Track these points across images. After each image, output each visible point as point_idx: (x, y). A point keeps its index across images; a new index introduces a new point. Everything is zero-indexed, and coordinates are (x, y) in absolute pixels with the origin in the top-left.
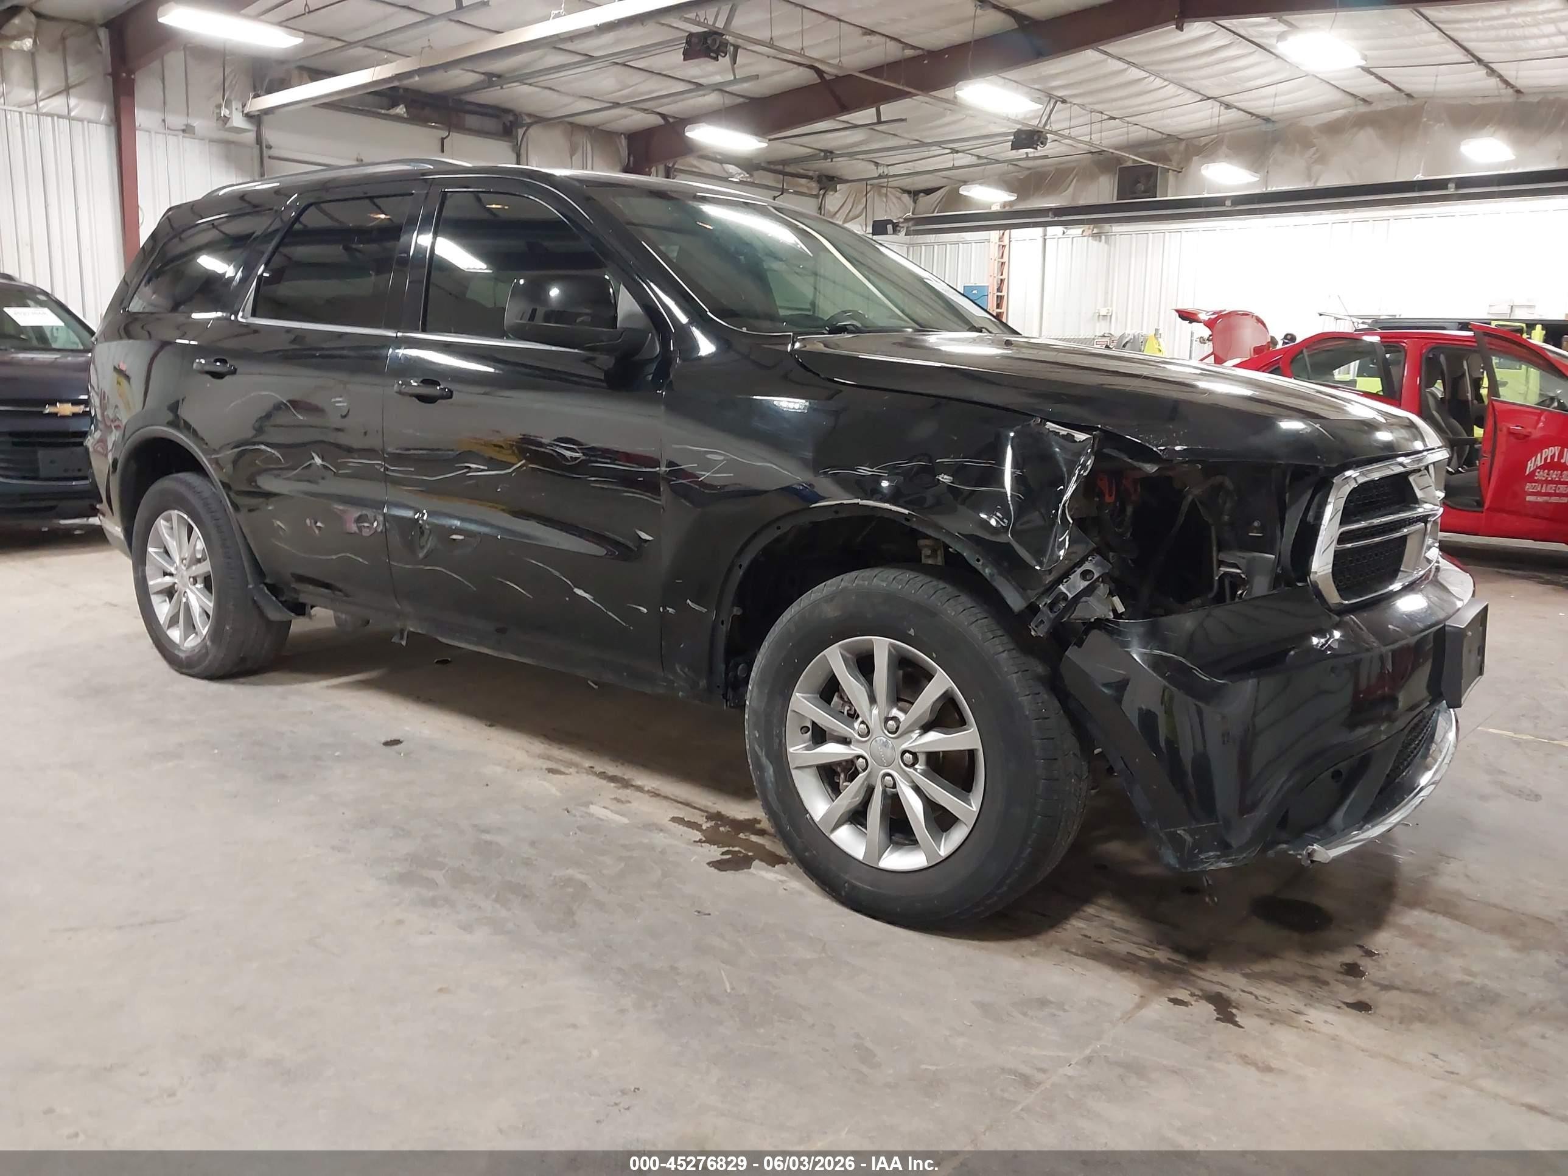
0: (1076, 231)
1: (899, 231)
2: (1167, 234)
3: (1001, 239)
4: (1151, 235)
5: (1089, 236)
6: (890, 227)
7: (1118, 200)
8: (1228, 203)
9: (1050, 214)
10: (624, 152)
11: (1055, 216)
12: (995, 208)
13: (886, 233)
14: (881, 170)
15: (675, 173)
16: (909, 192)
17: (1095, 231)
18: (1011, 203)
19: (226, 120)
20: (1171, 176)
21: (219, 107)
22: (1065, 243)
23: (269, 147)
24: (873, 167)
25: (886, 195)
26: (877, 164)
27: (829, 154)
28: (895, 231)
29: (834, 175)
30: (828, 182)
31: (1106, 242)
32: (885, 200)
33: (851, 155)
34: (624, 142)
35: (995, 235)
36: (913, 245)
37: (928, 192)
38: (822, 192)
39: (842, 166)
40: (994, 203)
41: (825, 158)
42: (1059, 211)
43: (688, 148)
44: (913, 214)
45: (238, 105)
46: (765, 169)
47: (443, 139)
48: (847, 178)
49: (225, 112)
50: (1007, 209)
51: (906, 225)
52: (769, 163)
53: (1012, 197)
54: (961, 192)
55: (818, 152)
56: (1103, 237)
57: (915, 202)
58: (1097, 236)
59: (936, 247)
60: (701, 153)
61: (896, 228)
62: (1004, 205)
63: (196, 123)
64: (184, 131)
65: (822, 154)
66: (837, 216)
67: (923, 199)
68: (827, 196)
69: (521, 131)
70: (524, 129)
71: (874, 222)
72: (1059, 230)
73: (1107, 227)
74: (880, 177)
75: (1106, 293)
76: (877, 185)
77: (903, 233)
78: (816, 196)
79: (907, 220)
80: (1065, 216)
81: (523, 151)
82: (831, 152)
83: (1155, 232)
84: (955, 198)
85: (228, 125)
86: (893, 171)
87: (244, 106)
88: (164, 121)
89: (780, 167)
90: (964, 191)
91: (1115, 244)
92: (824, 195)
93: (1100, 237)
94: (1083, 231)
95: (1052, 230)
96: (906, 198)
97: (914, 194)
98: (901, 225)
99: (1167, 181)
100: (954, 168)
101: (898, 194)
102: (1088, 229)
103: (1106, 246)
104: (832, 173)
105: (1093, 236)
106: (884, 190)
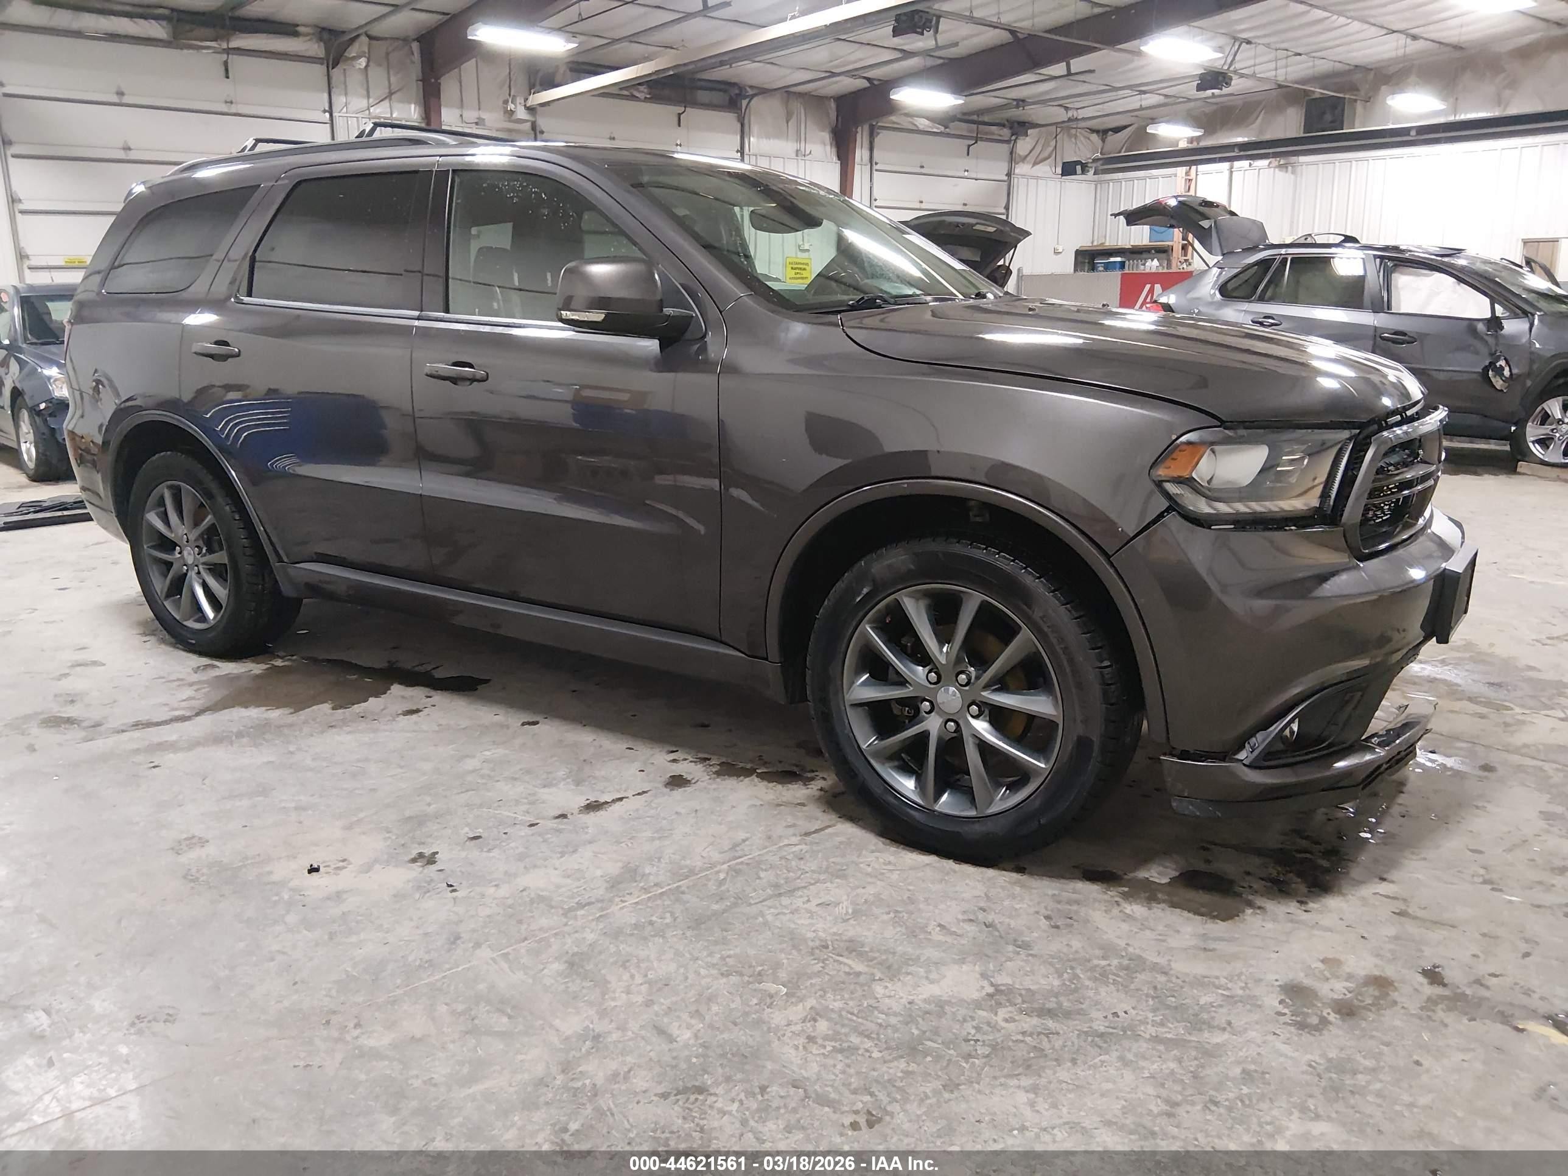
0: (1264, 163)
1: (1088, 171)
2: (1354, 163)
3: (1187, 173)
4: (1337, 164)
5: (1276, 167)
6: (1079, 168)
7: (1304, 133)
8: (1413, 133)
9: (1236, 150)
10: (833, 114)
11: (1240, 151)
12: (1183, 145)
13: (1075, 174)
14: (1070, 114)
15: (879, 131)
16: (1097, 132)
17: (1282, 162)
18: (1198, 139)
19: (512, 112)
20: (1359, 106)
21: (506, 102)
22: (1251, 175)
23: (542, 132)
24: (1062, 110)
25: (1076, 137)
26: (1067, 109)
27: (1021, 102)
28: (1083, 172)
29: (1026, 120)
30: (1020, 127)
31: (1293, 172)
32: (1073, 140)
33: (1043, 102)
34: (833, 105)
35: (1181, 171)
36: (1101, 182)
37: (1117, 130)
38: (1013, 138)
39: (1033, 113)
40: (1180, 139)
41: (1017, 107)
42: (1243, 146)
43: (891, 108)
44: (1101, 153)
45: (520, 100)
46: (960, 120)
47: (680, 114)
48: (1039, 122)
49: (511, 106)
50: (1194, 145)
51: (1094, 165)
52: (965, 114)
53: (1198, 133)
54: (1148, 131)
55: (1010, 101)
56: (1290, 168)
57: (1103, 141)
58: (1283, 167)
59: (1123, 183)
60: (903, 112)
61: (1085, 168)
62: (1191, 140)
63: (485, 115)
64: (477, 124)
65: (1015, 103)
66: (1028, 159)
67: (1112, 138)
68: (1018, 141)
69: (744, 103)
70: (748, 100)
71: (1064, 163)
72: (1245, 164)
73: (1293, 159)
74: (1070, 120)
75: (1292, 222)
76: (1068, 126)
77: (1092, 172)
78: (1008, 142)
79: (1095, 160)
80: (1251, 151)
81: (746, 121)
82: (1023, 101)
83: (1341, 161)
84: (1142, 136)
85: (514, 117)
86: (1081, 114)
87: (526, 100)
88: (461, 116)
89: (975, 117)
90: (1150, 130)
91: (1302, 175)
92: (1015, 140)
93: (1287, 168)
94: (1270, 163)
95: (1237, 164)
96: (1094, 137)
97: (1103, 133)
98: (1089, 165)
99: (1355, 109)
100: (1141, 109)
101: (1086, 134)
102: (1275, 162)
103: (1292, 176)
104: (1022, 119)
105: (1280, 166)
106: (1073, 131)
